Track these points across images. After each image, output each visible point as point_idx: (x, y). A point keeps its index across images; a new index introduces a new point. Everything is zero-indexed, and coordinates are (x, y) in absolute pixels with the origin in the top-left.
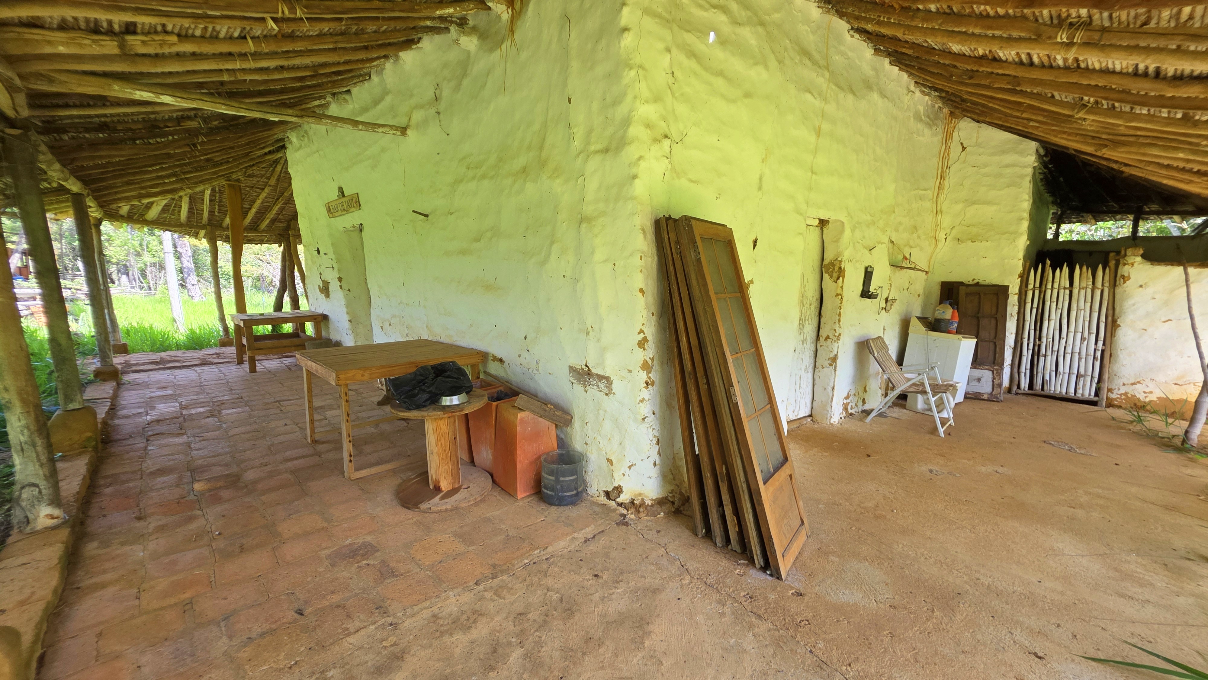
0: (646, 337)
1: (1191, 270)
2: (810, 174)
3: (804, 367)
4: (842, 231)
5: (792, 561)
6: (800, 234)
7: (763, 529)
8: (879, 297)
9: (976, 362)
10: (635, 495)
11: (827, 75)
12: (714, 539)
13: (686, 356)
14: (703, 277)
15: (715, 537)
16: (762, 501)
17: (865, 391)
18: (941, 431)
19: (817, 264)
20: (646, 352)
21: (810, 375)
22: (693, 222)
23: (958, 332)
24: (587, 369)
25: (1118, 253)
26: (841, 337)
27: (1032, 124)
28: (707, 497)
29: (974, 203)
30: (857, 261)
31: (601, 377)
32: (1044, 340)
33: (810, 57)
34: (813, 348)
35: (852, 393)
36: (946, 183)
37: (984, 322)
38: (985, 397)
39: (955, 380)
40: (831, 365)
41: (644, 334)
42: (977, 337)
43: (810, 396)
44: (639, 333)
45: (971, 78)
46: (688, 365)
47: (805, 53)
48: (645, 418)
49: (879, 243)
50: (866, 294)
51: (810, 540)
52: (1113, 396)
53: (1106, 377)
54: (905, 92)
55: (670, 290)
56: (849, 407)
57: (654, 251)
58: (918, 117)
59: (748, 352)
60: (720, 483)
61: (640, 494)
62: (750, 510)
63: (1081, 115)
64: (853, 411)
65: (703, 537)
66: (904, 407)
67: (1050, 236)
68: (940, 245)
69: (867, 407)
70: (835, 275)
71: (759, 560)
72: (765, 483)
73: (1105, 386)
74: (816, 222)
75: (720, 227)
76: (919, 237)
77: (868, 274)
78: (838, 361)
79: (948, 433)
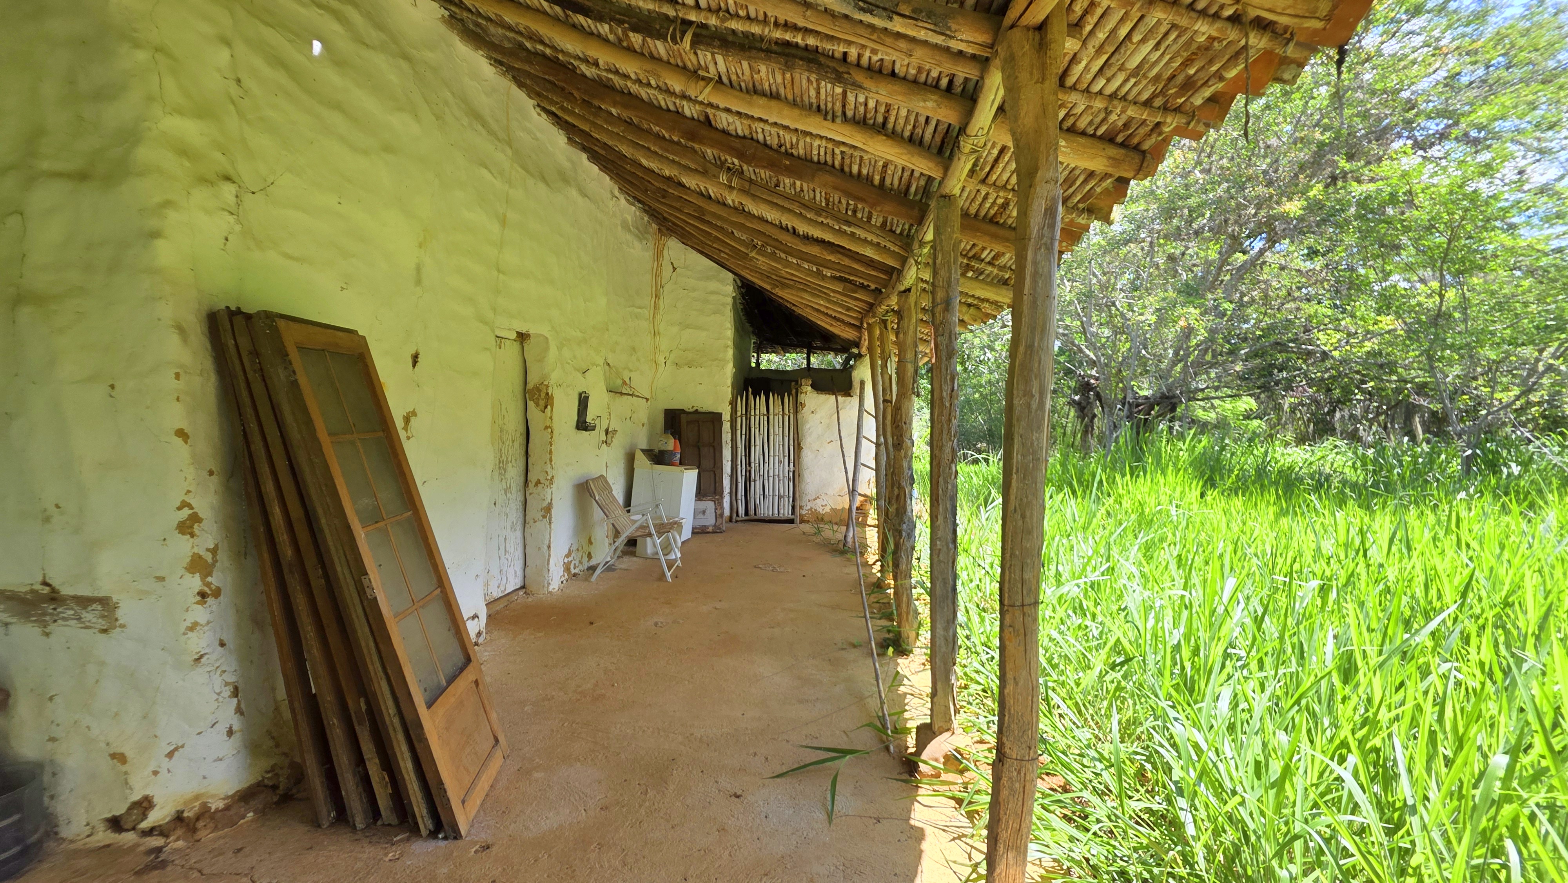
0: (196, 514)
1: (839, 398)
2: (495, 273)
3: (509, 525)
4: (547, 349)
5: (479, 802)
6: (486, 349)
7: (429, 776)
8: (597, 429)
9: (700, 494)
10: (185, 803)
11: (509, 152)
12: (351, 820)
13: (283, 538)
14: (305, 410)
15: (353, 817)
16: (424, 734)
17: (590, 542)
18: (668, 574)
19: (518, 389)
20: (196, 540)
21: (519, 534)
22: (281, 324)
23: (681, 464)
24: (46, 590)
25: (797, 382)
26: (555, 480)
27: (723, 255)
28: (334, 759)
29: (688, 327)
30: (568, 386)
31: (84, 602)
32: (753, 465)
33: (484, 124)
34: (521, 498)
35: (574, 548)
36: (661, 303)
37: (705, 450)
38: (710, 529)
39: (681, 516)
40: (544, 517)
41: (191, 508)
42: (698, 468)
43: (521, 562)
44: (179, 509)
45: (664, 197)
46: (288, 552)
47: (476, 116)
48: (202, 656)
49: (594, 364)
50: (582, 425)
51: (508, 762)
52: (804, 512)
53: (797, 495)
54: (610, 196)
55: (244, 431)
56: (572, 567)
57: (208, 364)
58: (625, 226)
59: (399, 518)
60: (357, 727)
61: (197, 797)
62: (407, 755)
63: (753, 254)
64: (577, 571)
65: (332, 825)
66: (633, 554)
67: (753, 365)
68: (661, 368)
69: (593, 562)
70: (542, 403)
71: (425, 823)
72: (429, 705)
73: (797, 504)
74: (514, 336)
75: (340, 334)
76: (638, 360)
77: (583, 402)
78: (553, 511)
79: (675, 577)
